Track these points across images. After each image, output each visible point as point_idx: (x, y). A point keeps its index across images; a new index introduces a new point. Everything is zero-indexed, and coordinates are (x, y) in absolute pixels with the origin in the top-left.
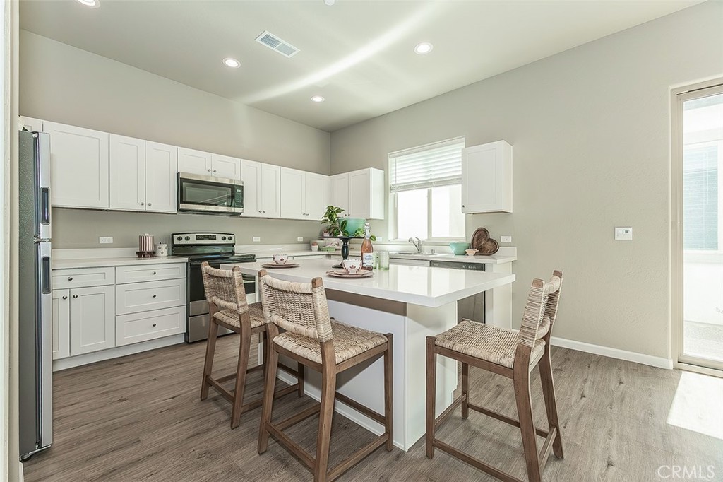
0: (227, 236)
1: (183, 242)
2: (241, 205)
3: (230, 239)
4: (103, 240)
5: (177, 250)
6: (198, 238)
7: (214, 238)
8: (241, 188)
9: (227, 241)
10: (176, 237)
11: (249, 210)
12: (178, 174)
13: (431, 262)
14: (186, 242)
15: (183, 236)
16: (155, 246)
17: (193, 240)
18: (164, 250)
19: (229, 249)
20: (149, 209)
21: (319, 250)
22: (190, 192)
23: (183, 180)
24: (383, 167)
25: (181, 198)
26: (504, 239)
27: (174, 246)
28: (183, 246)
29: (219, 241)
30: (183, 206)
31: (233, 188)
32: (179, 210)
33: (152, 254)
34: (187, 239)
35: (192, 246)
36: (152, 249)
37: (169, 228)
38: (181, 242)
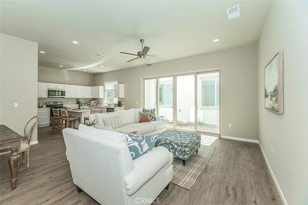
0: (61, 103)
2: (65, 95)
3: (62, 103)
5: (48, 106)
6: (53, 103)
7: (58, 103)
8: (65, 91)
9: (61, 104)
10: (47, 103)
11: (67, 96)
12: (48, 89)
13: (107, 108)
14: (50, 104)
15: (49, 103)
16: (42, 105)
17: (52, 104)
18: (45, 106)
19: (62, 106)
20: (41, 97)
21: (88, 106)
22: (51, 93)
23: (49, 91)
24: (103, 85)
25: (49, 94)
26: (123, 103)
27: (47, 105)
28: (49, 105)
29: (59, 103)
30: (49, 96)
31: (62, 92)
32: (48, 97)
33: (42, 107)
34: (50, 103)
35: (52, 105)
36: (42, 106)
37: (45, 101)
38: (49, 104)
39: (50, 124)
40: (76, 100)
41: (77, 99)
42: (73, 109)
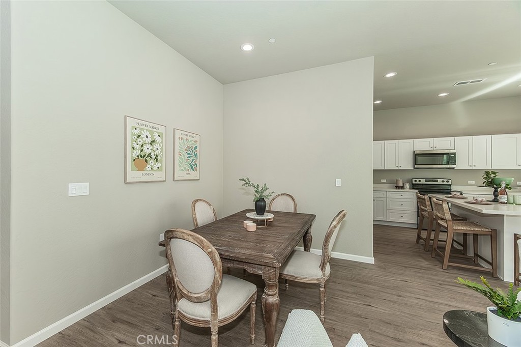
0: (446, 180)
1: (418, 182)
2: (455, 163)
3: (448, 182)
4: (382, 181)
5: (414, 186)
6: (426, 181)
7: (437, 181)
8: (455, 154)
9: (446, 183)
10: (413, 180)
12: (414, 152)
14: (419, 183)
15: (418, 180)
16: (403, 184)
17: (423, 182)
18: (407, 186)
19: (448, 187)
20: (400, 168)
22: (419, 159)
23: (416, 154)
25: (415, 163)
27: (413, 184)
28: (418, 184)
30: (416, 166)
31: (448, 154)
32: (414, 168)
33: (402, 187)
34: (420, 181)
35: (422, 184)
36: (401, 185)
37: (410, 176)
38: (416, 183)
39: (418, 224)
40: (483, 174)
41: (487, 173)
42: (470, 199)
